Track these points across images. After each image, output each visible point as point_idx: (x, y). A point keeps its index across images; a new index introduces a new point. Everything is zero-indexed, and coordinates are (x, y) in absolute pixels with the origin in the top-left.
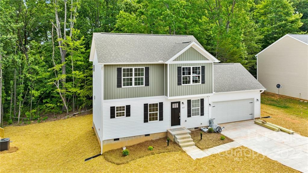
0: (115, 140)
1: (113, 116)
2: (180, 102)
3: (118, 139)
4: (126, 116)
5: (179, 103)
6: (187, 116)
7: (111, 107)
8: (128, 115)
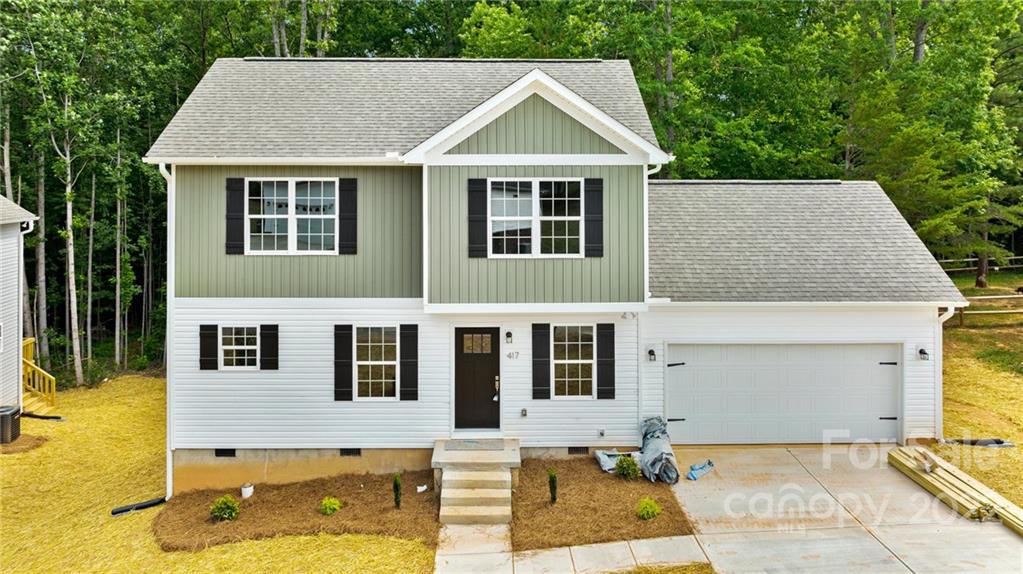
0: (220, 453)
1: (208, 362)
2: (497, 330)
3: (230, 453)
4: (262, 368)
5: (494, 332)
6: (531, 393)
7: (203, 327)
8: (270, 362)
